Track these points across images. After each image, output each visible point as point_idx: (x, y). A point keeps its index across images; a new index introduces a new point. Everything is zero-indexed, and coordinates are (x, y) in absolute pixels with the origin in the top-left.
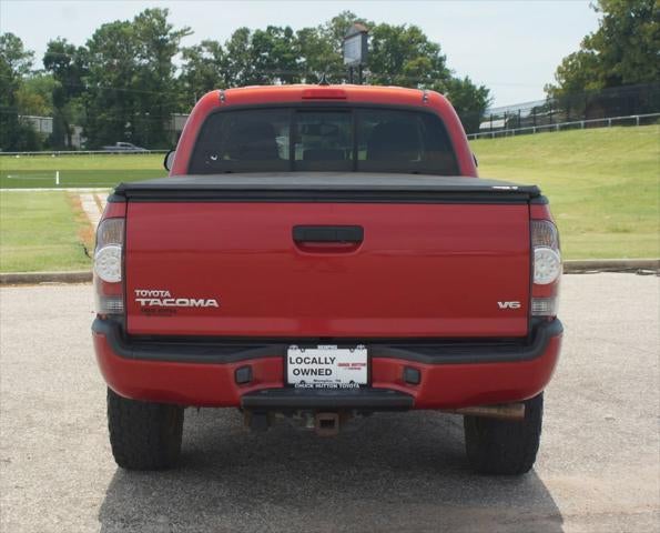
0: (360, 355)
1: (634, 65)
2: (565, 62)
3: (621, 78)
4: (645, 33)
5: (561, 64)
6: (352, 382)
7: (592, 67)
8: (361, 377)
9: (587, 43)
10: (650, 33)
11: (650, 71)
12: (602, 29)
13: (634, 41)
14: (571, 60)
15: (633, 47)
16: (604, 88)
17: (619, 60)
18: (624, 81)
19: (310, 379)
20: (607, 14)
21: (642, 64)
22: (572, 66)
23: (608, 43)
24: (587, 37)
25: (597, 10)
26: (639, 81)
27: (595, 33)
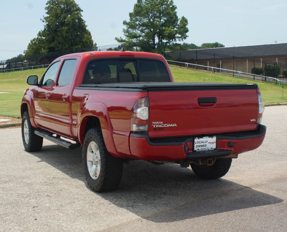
0: (214, 139)
1: (59, 43)
2: (31, 42)
3: (55, 48)
4: (63, 31)
5: (30, 42)
6: (212, 148)
7: (43, 44)
8: (214, 146)
9: (40, 34)
10: (65, 31)
11: (66, 46)
12: (45, 29)
13: (59, 34)
14: (34, 41)
15: (59, 36)
16: (48, 52)
17: (53, 41)
18: (56, 49)
19: (200, 148)
20: (47, 23)
21: (63, 43)
22: (35, 43)
23: (48, 35)
24: (40, 32)
25: (43, 21)
26: (62, 49)
27: (43, 30)
